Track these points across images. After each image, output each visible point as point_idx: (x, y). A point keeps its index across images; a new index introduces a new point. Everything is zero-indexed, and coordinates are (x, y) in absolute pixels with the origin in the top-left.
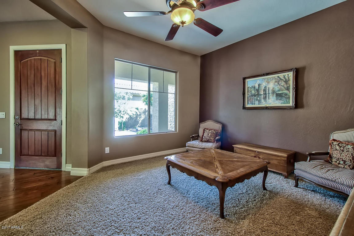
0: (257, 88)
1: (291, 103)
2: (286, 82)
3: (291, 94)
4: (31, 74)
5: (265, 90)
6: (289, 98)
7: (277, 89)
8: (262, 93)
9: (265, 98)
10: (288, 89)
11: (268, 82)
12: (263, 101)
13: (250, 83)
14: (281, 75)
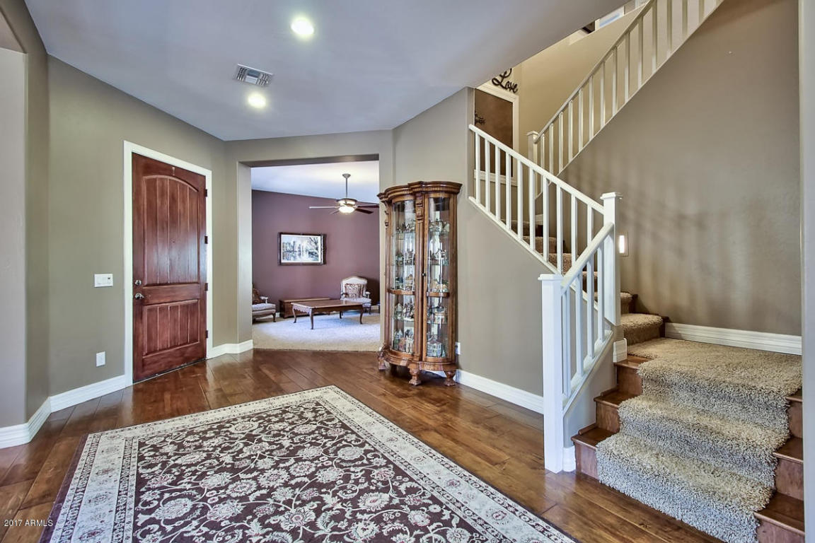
0: (292, 244)
1: (320, 260)
2: (316, 243)
3: (320, 253)
4: (162, 203)
5: (299, 248)
6: (318, 256)
7: (309, 248)
8: (297, 250)
9: (300, 255)
10: (317, 249)
11: (302, 241)
12: (298, 257)
13: (285, 238)
14: (312, 237)
